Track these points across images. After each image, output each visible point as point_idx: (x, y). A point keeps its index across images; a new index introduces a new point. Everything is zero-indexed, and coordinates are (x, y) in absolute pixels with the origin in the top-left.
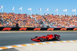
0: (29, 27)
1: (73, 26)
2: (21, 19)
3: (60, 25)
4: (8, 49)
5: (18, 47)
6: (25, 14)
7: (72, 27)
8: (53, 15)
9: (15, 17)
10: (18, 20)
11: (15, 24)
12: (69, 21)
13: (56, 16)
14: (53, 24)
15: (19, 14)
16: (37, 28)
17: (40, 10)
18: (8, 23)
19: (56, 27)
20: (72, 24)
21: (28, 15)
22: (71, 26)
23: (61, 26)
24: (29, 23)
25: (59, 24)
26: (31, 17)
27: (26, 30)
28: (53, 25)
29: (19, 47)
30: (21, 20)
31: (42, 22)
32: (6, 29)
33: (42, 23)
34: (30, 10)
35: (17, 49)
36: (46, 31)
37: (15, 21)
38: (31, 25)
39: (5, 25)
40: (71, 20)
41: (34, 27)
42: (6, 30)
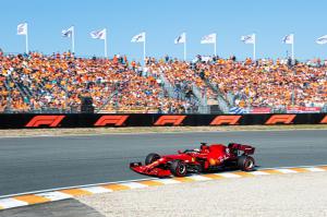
0: (136, 112)
1: (322, 105)
2: (102, 81)
3: (266, 101)
4: (48, 203)
5: (89, 194)
6: (118, 56)
7: (317, 109)
8: (234, 59)
9: (79, 72)
10: (91, 84)
11: (77, 100)
12: (302, 85)
13: (249, 62)
14: (236, 97)
15: (94, 59)
16: (170, 114)
17: (183, 40)
18: (48, 98)
19: (248, 111)
20: (316, 99)
21: (130, 61)
22: (314, 105)
23: (271, 104)
24: (135, 95)
25: (261, 98)
26: (146, 70)
27: (122, 126)
28: (237, 102)
29: (95, 197)
30: (104, 84)
31: (191, 92)
32: (44, 123)
33: (190, 94)
34: (140, 40)
35: (88, 203)
36: (208, 128)
37: (80, 89)
38: (146, 105)
39: (37, 105)
40: (314, 80)
41: (156, 112)
42: (41, 127)
